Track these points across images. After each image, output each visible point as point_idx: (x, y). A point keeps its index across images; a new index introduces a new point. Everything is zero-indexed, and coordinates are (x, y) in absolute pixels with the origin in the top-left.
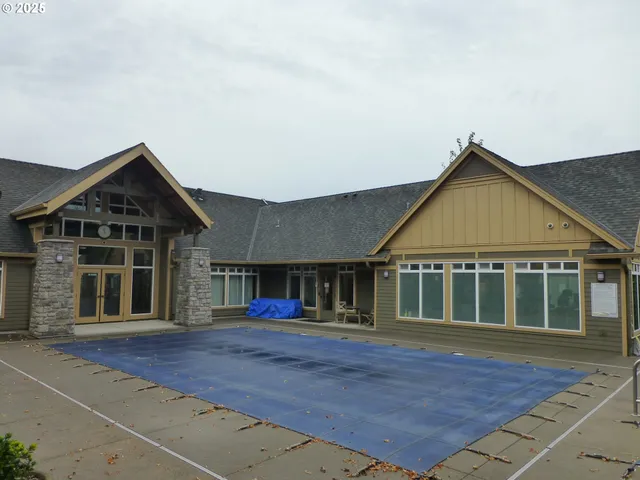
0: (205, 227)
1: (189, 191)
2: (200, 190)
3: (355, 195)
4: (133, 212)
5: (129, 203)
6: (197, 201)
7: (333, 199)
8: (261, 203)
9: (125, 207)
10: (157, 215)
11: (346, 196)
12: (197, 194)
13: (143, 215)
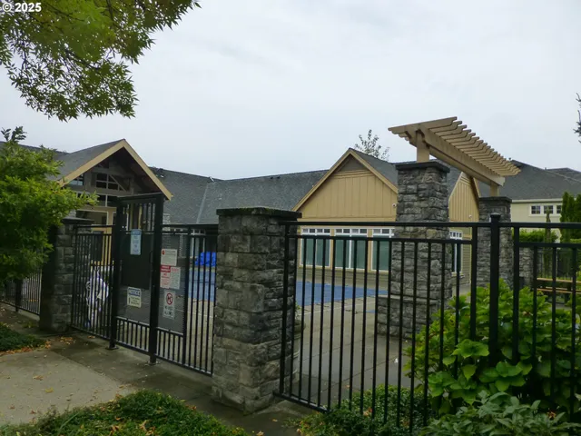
0: (167, 199)
1: (154, 170)
2: (161, 170)
3: (278, 177)
4: (113, 187)
5: (110, 180)
6: (159, 177)
7: (263, 180)
8: (208, 180)
9: (107, 182)
10: (132, 190)
11: (272, 178)
12: (159, 172)
13: (121, 189)
